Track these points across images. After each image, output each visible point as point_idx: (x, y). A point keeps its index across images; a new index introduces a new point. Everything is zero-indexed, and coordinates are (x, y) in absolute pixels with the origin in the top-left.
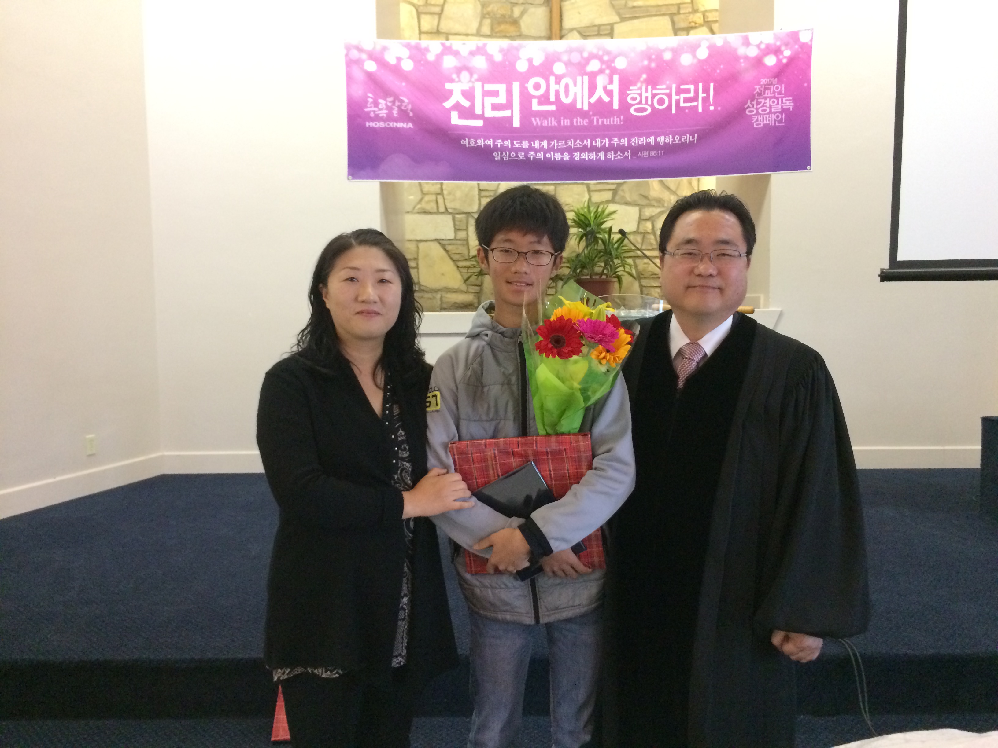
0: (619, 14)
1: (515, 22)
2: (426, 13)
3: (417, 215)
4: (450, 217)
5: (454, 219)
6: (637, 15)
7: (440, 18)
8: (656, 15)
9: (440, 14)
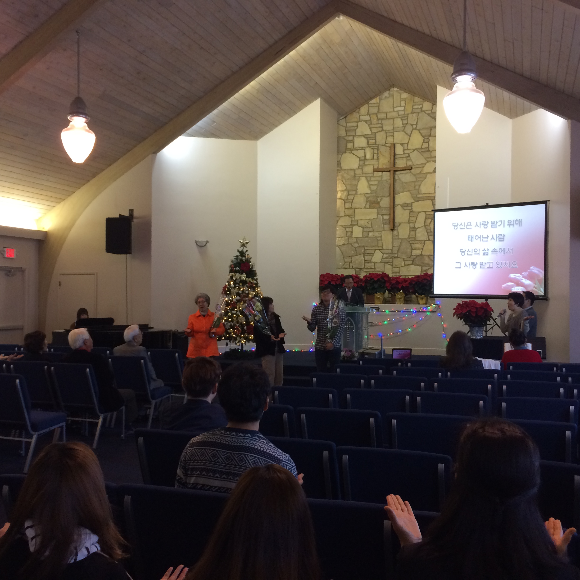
0: (414, 200)
1: (378, 203)
2: (347, 202)
3: (342, 270)
4: (354, 270)
5: (355, 271)
6: (420, 200)
7: (352, 203)
8: (426, 200)
9: (352, 202)
